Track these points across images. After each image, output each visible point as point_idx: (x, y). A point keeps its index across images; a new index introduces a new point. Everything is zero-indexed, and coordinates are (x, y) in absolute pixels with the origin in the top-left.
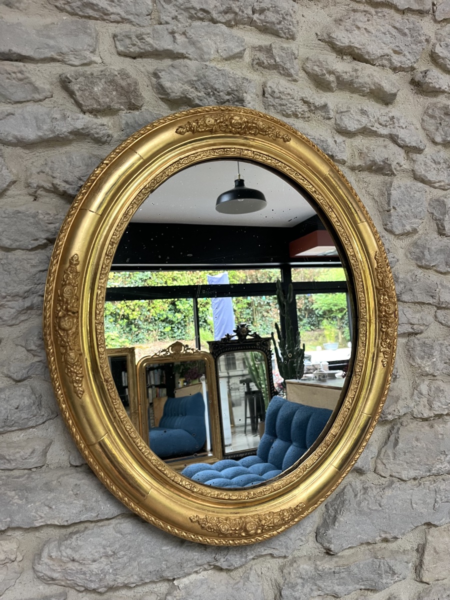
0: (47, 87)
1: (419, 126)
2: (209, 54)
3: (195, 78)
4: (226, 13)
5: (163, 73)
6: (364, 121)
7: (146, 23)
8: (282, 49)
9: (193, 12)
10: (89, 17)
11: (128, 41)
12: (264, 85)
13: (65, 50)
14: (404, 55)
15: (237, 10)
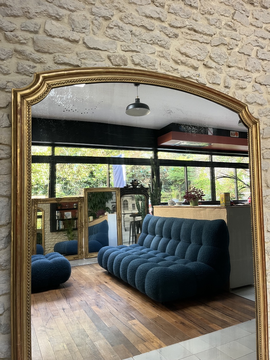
0: (104, 58)
1: (205, 78)
2: (146, 52)
3: (142, 59)
4: (151, 41)
5: (134, 56)
6: (189, 75)
7: (129, 42)
8: (166, 52)
9: (142, 40)
10: (114, 39)
11: (125, 47)
12: (160, 62)
13: (109, 48)
14: (201, 56)
15: (154, 40)
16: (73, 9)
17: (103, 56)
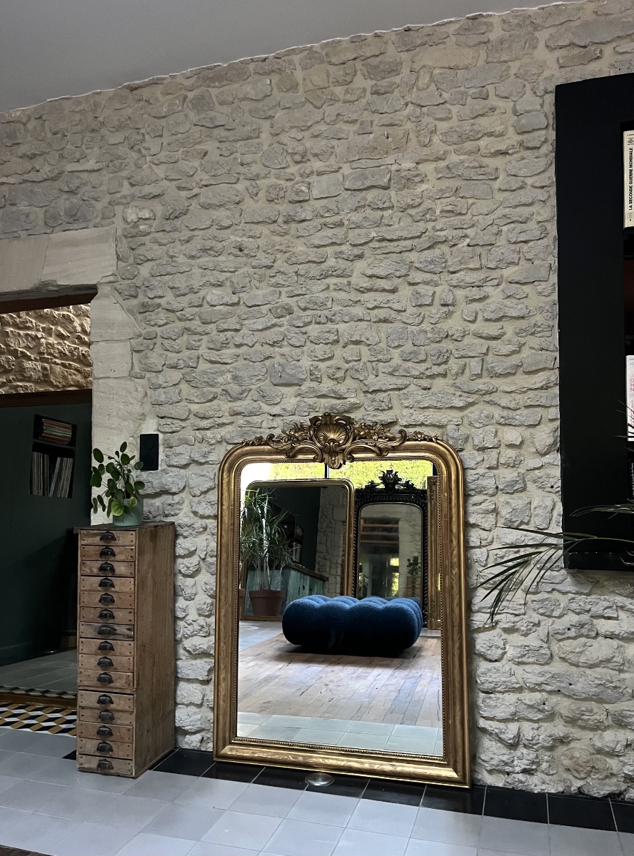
5: (300, 301)
9: (310, 278)
10: (279, 287)
11: (290, 293)
13: (271, 300)
16: (233, 270)
17: (264, 312)
